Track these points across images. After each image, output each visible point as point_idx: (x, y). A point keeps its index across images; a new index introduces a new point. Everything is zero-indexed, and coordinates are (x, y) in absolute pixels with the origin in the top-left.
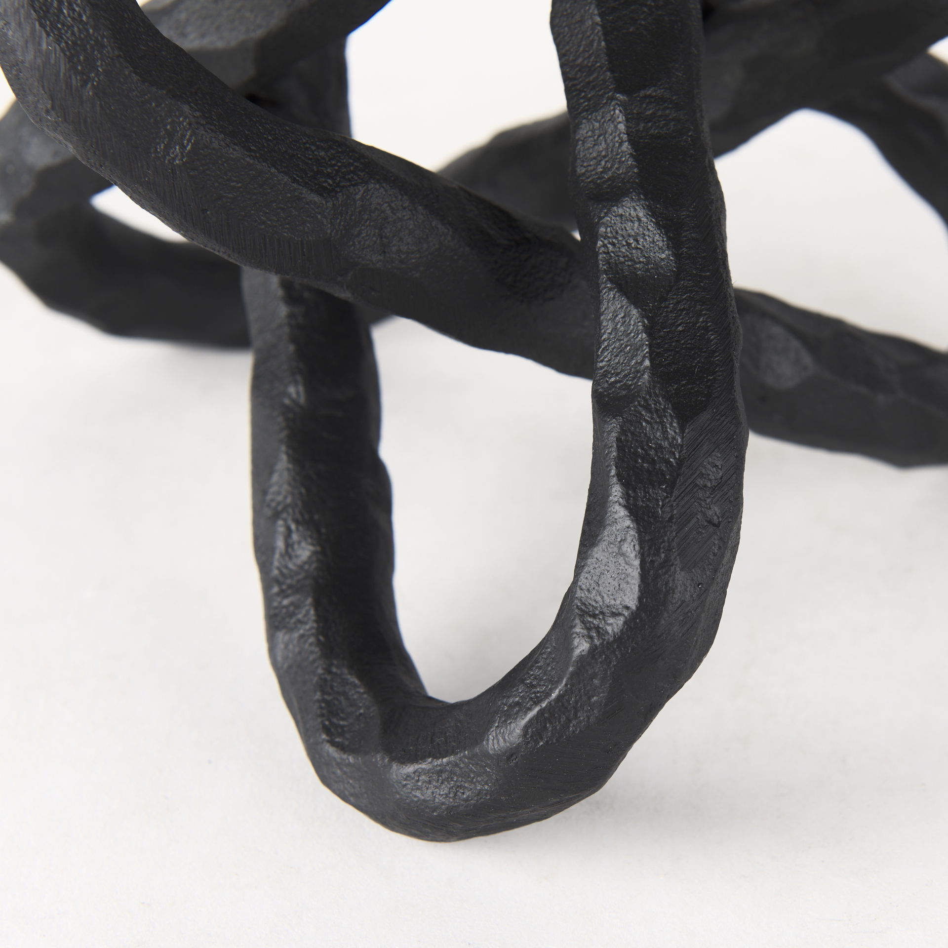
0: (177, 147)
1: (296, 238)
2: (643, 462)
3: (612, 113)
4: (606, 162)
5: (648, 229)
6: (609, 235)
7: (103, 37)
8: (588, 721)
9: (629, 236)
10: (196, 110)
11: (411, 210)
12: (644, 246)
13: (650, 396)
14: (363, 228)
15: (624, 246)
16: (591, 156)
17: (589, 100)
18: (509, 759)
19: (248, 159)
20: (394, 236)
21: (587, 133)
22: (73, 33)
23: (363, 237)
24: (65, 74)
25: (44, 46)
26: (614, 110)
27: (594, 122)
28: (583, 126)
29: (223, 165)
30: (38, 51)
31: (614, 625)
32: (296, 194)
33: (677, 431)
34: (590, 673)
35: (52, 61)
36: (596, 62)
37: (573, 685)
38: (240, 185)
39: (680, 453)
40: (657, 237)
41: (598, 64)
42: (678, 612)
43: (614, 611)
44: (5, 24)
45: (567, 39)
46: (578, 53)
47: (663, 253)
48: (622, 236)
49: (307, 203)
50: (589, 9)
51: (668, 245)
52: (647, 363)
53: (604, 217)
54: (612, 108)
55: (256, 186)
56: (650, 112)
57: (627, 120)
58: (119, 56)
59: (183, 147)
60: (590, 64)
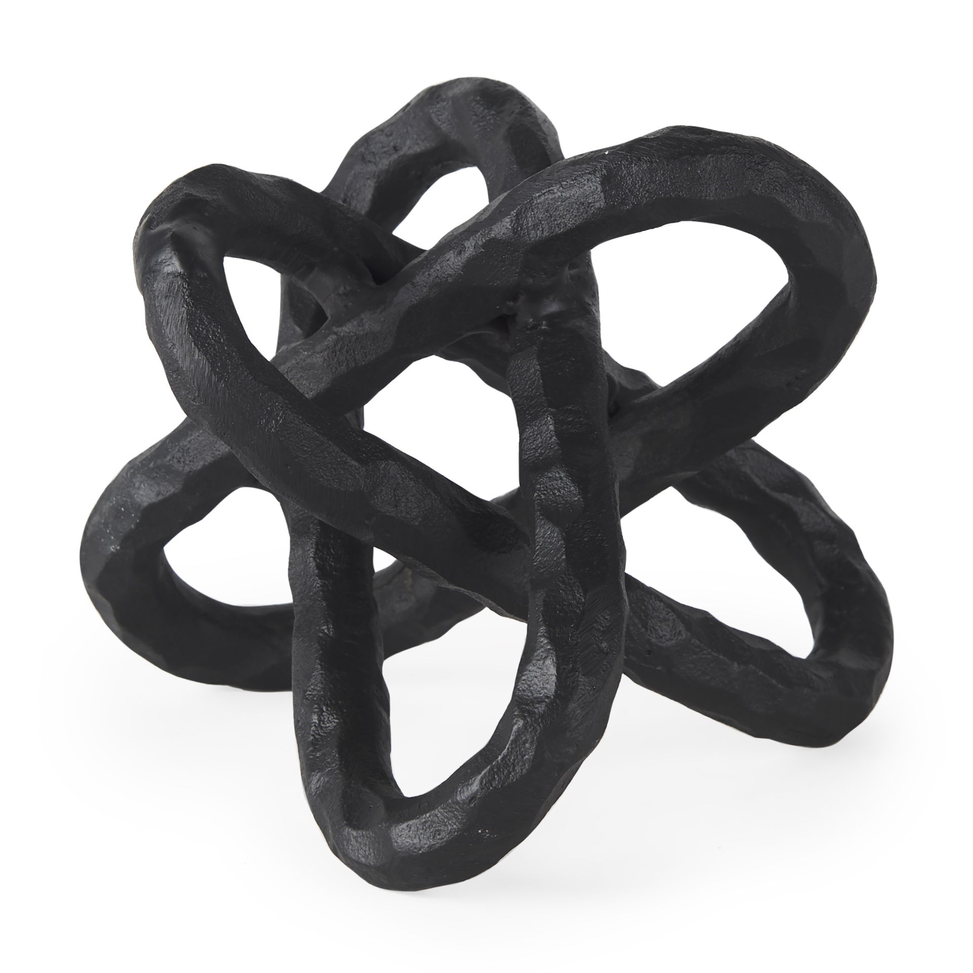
0: (273, 422)
1: (342, 489)
2: (560, 612)
3: (546, 419)
4: (541, 450)
5: (567, 484)
6: (542, 489)
7: (233, 351)
8: (521, 772)
9: (555, 489)
10: (286, 400)
11: (414, 481)
12: (564, 494)
13: (565, 576)
14: (384, 488)
15: (551, 495)
16: (532, 447)
17: (531, 414)
18: (470, 802)
19: (316, 433)
20: (403, 496)
21: (530, 434)
22: (215, 349)
23: (383, 495)
24: (208, 374)
25: (196, 357)
26: (547, 418)
27: (534, 427)
28: (527, 430)
29: (300, 435)
30: (192, 360)
31: (541, 708)
32: (344, 459)
33: (582, 594)
34: (523, 739)
35: (201, 366)
36: (536, 393)
37: (512, 748)
38: (309, 450)
39: (583, 607)
40: (573, 488)
41: (538, 394)
42: (580, 701)
43: (539, 700)
44: (172, 346)
45: (518, 382)
46: (525, 389)
47: (576, 497)
48: (551, 489)
49: (350, 466)
50: (532, 362)
51: (579, 492)
52: (564, 557)
53: (539, 479)
54: (546, 417)
55: (319, 451)
56: (571, 419)
57: (555, 423)
58: (241, 364)
59: (277, 421)
60: (532, 395)
